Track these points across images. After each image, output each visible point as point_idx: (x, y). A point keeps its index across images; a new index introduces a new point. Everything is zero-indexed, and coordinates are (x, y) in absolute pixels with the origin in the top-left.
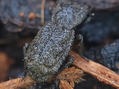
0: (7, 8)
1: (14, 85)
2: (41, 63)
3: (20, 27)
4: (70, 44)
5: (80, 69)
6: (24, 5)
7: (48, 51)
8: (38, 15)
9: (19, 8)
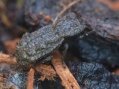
0: (34, 4)
1: (2, 58)
2: (25, 49)
3: (34, 22)
4: (55, 47)
5: (55, 70)
6: (48, 8)
7: (34, 43)
8: (52, 20)
9: (43, 9)
